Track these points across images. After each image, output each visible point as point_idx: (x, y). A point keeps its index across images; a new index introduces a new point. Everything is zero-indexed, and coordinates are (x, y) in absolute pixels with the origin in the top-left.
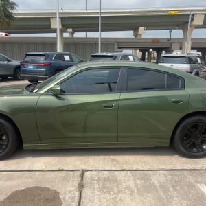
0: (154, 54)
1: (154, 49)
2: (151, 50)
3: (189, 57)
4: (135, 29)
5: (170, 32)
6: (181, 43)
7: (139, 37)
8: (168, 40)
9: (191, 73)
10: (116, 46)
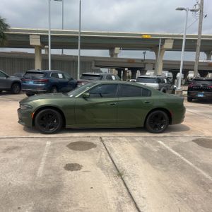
0: (130, 73)
1: (129, 69)
2: (126, 69)
3: (158, 78)
4: (111, 49)
5: (144, 53)
6: (154, 64)
7: (114, 57)
8: (142, 60)
9: (159, 90)
10: (93, 65)
